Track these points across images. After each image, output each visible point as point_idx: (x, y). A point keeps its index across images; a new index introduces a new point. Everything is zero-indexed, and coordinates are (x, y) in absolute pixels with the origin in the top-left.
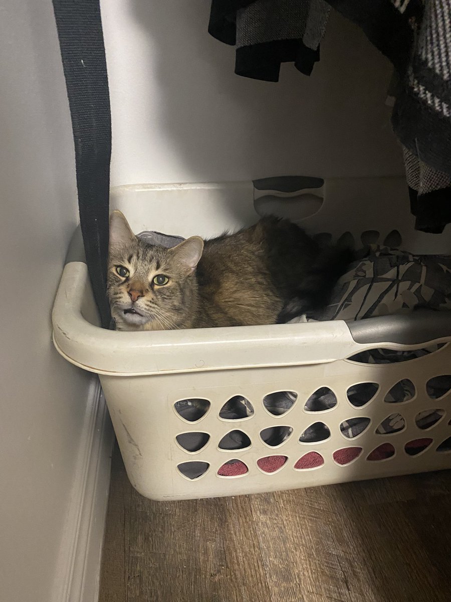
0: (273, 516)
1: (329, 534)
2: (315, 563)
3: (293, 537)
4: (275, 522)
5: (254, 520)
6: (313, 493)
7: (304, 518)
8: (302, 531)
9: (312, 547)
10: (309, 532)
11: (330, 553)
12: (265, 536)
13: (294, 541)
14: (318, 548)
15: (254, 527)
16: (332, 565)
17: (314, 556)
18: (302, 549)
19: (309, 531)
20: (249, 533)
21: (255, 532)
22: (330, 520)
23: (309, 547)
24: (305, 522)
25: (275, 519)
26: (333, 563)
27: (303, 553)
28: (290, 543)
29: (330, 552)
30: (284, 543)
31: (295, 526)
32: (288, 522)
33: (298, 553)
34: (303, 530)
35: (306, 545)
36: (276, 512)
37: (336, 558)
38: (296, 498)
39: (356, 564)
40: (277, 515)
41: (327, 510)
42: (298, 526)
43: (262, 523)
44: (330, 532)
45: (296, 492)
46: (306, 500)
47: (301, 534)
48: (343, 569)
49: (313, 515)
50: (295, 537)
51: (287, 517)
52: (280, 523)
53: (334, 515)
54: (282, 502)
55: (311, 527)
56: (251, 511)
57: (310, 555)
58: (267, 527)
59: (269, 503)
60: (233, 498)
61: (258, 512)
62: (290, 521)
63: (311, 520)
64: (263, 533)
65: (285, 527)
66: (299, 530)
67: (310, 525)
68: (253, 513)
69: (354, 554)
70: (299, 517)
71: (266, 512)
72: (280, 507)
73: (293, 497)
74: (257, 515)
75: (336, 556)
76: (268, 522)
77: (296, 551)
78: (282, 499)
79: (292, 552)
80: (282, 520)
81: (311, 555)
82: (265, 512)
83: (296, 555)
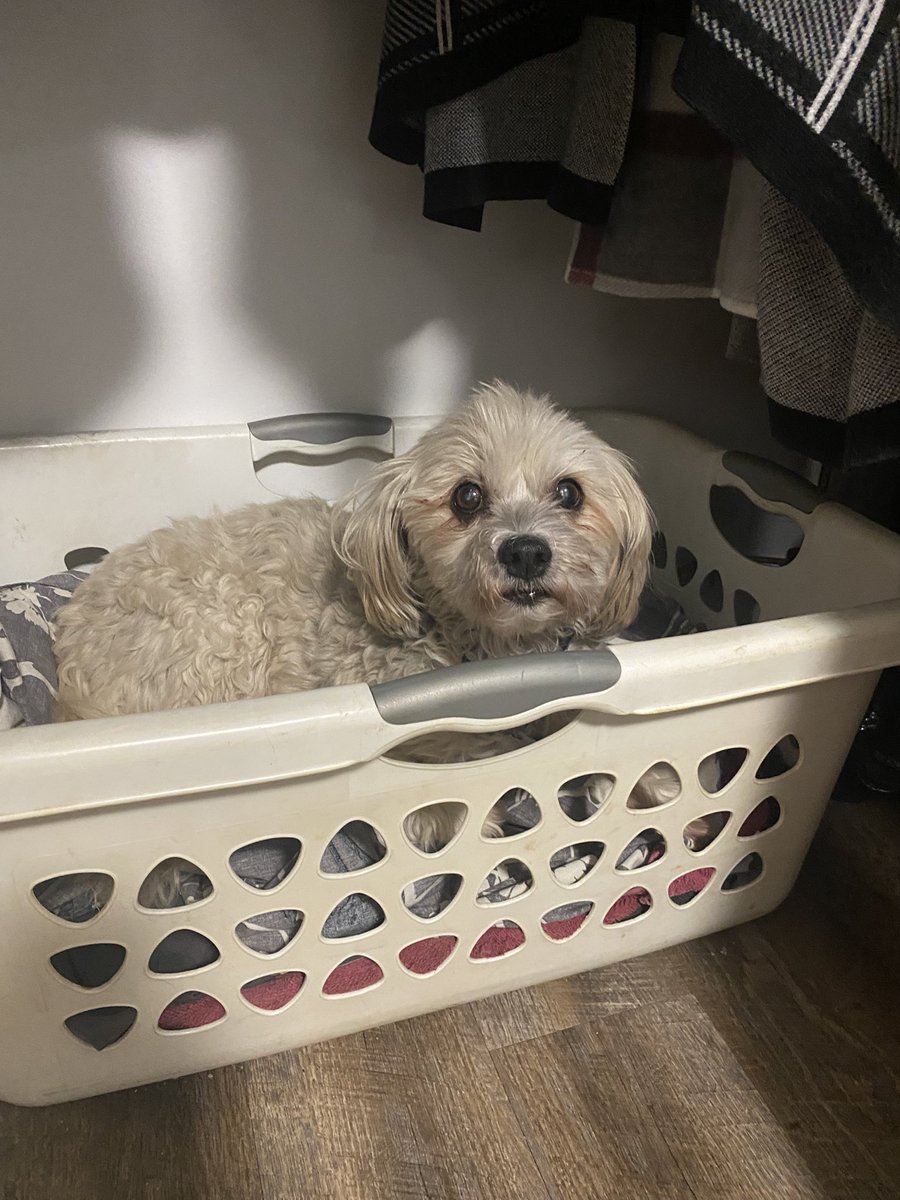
0: (294, 1103)
1: (405, 1122)
2: (374, 1188)
3: (331, 1141)
4: (297, 1114)
5: (253, 1117)
6: (379, 1041)
7: (357, 1097)
8: (351, 1125)
9: (370, 1156)
10: (366, 1126)
11: (406, 1163)
12: (273, 1147)
13: (333, 1148)
14: (383, 1154)
15: (251, 1134)
16: (409, 1186)
17: (372, 1175)
18: (348, 1164)
19: (366, 1123)
20: (240, 1148)
21: (251, 1143)
22: (409, 1093)
23: (364, 1156)
24: (359, 1106)
25: (297, 1109)
26: (409, 1181)
27: (349, 1171)
28: (324, 1155)
29: (406, 1159)
30: (313, 1156)
31: (337, 1117)
32: (323, 1111)
33: (339, 1174)
34: (353, 1123)
35: (358, 1153)
36: (300, 1093)
37: (417, 1169)
38: (342, 1057)
39: (457, 1176)
40: (302, 1101)
41: (406, 1074)
42: (344, 1116)
43: (269, 1122)
44: (408, 1118)
45: (343, 1042)
46: (364, 1058)
47: (348, 1133)
48: (430, 1192)
49: (377, 1088)
50: (336, 1140)
51: (321, 1099)
52: (307, 1115)
53: (418, 1080)
54: (313, 1070)
55: (371, 1113)
56: (247, 1100)
57: (363, 1174)
58: (279, 1127)
59: (286, 1075)
60: (211, 1076)
61: (263, 1099)
62: (327, 1109)
63: (370, 1098)
64: (270, 1141)
65: (315, 1123)
66: (346, 1123)
67: (369, 1109)
68: (251, 1102)
69: (454, 1156)
70: (348, 1096)
71: (278, 1096)
72: (308, 1081)
73: (337, 1057)
74: (259, 1106)
75: (417, 1167)
76: (282, 1117)
77: (336, 1168)
78: (315, 1064)
79: (328, 1173)
80: (312, 1109)
81: (366, 1172)
82: (276, 1097)
83: (336, 1177)
